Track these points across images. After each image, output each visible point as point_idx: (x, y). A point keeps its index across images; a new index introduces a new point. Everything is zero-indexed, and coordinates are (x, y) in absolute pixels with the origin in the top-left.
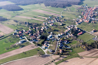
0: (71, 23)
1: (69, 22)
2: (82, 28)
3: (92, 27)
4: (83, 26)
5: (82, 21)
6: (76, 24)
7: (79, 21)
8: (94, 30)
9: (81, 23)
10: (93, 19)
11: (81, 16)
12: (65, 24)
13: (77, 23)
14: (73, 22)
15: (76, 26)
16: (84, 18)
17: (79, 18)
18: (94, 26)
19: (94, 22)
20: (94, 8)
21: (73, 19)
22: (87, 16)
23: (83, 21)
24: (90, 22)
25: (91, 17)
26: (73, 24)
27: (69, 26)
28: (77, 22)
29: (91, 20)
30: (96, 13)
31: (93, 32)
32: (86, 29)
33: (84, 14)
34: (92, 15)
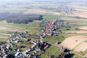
0: (36, 38)
1: (34, 37)
2: (47, 41)
3: (55, 40)
4: (48, 40)
5: (45, 35)
6: (41, 39)
7: (43, 35)
9: (45, 37)
10: (54, 32)
11: (43, 30)
12: (30, 40)
13: (41, 37)
14: (37, 36)
15: (42, 40)
17: (42, 32)
18: (57, 39)
19: (55, 35)
20: (53, 22)
21: (37, 34)
22: (48, 30)
23: (47, 34)
24: (52, 35)
25: (52, 31)
26: (38, 38)
27: (35, 41)
29: (53, 33)
30: (55, 26)
31: (57, 44)
32: (50, 42)
33: (45, 29)
34: (53, 28)
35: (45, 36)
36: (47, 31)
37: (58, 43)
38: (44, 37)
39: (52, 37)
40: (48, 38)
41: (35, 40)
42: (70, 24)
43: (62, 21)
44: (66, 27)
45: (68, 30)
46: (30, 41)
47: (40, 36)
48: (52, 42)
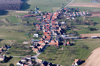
0: (23, 53)
1: (17, 50)
2: (50, 59)
3: (69, 55)
5: (44, 44)
6: (35, 54)
7: (39, 45)
8: (77, 60)
10: (62, 36)
11: (37, 33)
12: (11, 58)
13: (36, 50)
14: (26, 48)
15: (39, 58)
16: (46, 37)
17: (35, 38)
18: (74, 52)
19: (68, 43)
20: (55, 13)
21: (25, 43)
22: (49, 32)
24: (61, 44)
25: (58, 34)
26: (29, 53)
27: (23, 61)
28: (36, 47)
29: (61, 39)
30: (63, 23)
31: (77, 64)
32: (60, 62)
33: (41, 29)
34: (57, 28)
35: (44, 47)
36: (47, 35)
37: (77, 62)
38: (41, 51)
39: (60, 49)
40: (52, 51)
41: (23, 58)
42: (93, 15)
43: (76, 11)
44: (86, 24)
45: (92, 29)
46: (11, 62)
47: (33, 49)
48: (64, 61)
